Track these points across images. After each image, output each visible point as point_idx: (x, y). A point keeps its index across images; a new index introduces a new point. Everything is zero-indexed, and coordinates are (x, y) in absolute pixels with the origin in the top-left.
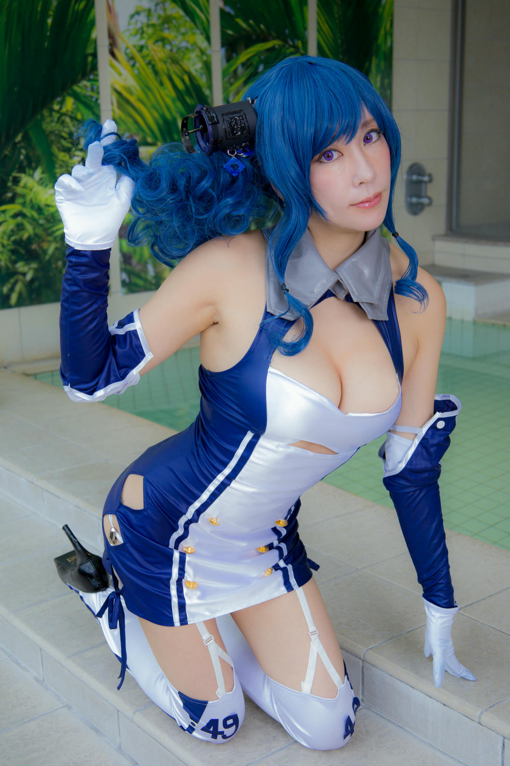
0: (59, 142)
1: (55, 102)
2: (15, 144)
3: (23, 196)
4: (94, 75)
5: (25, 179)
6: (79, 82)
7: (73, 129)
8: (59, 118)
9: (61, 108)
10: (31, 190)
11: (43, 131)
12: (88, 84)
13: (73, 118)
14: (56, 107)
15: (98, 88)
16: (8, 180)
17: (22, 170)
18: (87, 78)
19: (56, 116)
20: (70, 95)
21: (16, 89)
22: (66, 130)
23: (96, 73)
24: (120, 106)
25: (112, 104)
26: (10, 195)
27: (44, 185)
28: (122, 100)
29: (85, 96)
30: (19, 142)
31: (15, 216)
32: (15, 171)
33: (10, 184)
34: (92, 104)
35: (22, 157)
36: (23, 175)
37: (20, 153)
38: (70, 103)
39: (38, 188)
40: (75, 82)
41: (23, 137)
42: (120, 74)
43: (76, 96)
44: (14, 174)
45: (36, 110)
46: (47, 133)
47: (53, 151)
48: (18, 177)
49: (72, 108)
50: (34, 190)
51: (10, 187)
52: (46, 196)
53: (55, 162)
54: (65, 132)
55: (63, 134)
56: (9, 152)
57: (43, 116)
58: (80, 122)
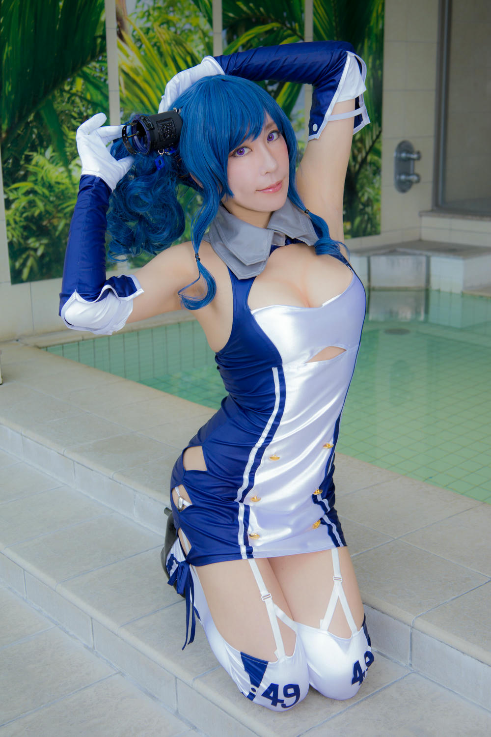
0: (69, 122)
1: (66, 82)
2: (28, 123)
3: (35, 174)
4: (103, 56)
5: (37, 158)
6: (89, 63)
7: (83, 109)
8: (69, 99)
9: (71, 89)
10: (43, 168)
11: (54, 111)
12: (97, 65)
13: (82, 98)
14: (67, 88)
15: (107, 69)
16: (21, 158)
17: (34, 149)
18: (96, 60)
19: (66, 96)
20: (80, 76)
21: (28, 70)
22: (76, 109)
23: (104, 54)
24: (127, 87)
25: (120, 84)
26: (22, 173)
27: (55, 164)
28: (130, 81)
29: (94, 77)
30: (31, 122)
31: (27, 193)
32: (28, 150)
33: (22, 162)
34: (101, 85)
35: (34, 136)
36: (35, 154)
37: (32, 132)
38: (79, 83)
39: (49, 166)
40: (85, 63)
41: (35, 117)
42: (128, 56)
43: (86, 77)
44: (27, 153)
45: (48, 91)
46: (58, 113)
47: (63, 130)
48: (30, 156)
49: (82, 88)
50: (45, 168)
51: (22, 165)
52: (57, 174)
53: (66, 141)
54: (75, 112)
55: (73, 114)
56: (22, 131)
57: (54, 96)
58: (89, 102)
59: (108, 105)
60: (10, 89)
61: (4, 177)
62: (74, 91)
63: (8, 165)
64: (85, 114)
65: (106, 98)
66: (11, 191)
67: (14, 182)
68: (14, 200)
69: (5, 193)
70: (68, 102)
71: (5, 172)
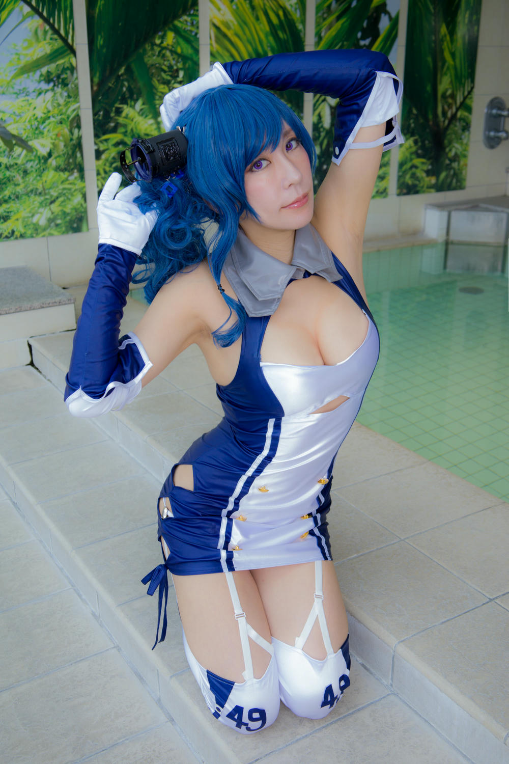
0: (159, 75)
1: (157, 37)
2: (119, 77)
3: (125, 126)
4: (194, 10)
5: (127, 110)
6: (180, 17)
7: (173, 62)
8: (160, 52)
9: (162, 42)
10: (132, 120)
11: (145, 64)
12: (189, 19)
13: (173, 52)
14: (158, 41)
15: (198, 22)
16: (112, 110)
17: (124, 101)
18: (188, 13)
19: (157, 49)
20: (171, 30)
21: (120, 24)
22: (166, 63)
23: (196, 8)
24: (218, 41)
25: (211, 38)
26: (112, 125)
27: (144, 116)
28: (220, 34)
29: (185, 31)
30: (122, 75)
31: (117, 144)
32: (118, 102)
33: (112, 115)
34: (192, 39)
35: (124, 89)
36: (125, 106)
37: (123, 85)
38: (170, 37)
39: (138, 119)
40: (176, 17)
41: (126, 70)
42: (219, 10)
43: (177, 31)
44: (117, 105)
45: (139, 44)
46: (148, 66)
47: (153, 83)
48: (120, 108)
49: (173, 42)
50: (134, 120)
51: (113, 117)
52: (146, 126)
53: (156, 94)
54: (165, 65)
55: (164, 67)
56: (113, 84)
57: (145, 50)
58: (179, 55)
59: (199, 59)
60: (102, 42)
61: (95, 128)
62: (165, 44)
63: (99, 116)
64: (175, 68)
65: (197, 51)
66: (101, 142)
67: (104, 134)
68: (104, 151)
69: (96, 144)
70: (158, 56)
71: (96, 124)
